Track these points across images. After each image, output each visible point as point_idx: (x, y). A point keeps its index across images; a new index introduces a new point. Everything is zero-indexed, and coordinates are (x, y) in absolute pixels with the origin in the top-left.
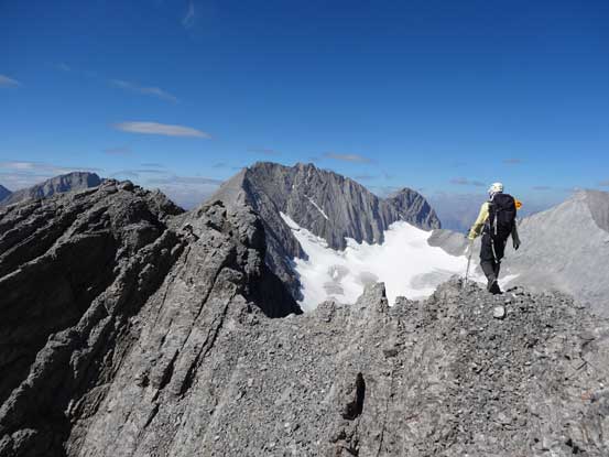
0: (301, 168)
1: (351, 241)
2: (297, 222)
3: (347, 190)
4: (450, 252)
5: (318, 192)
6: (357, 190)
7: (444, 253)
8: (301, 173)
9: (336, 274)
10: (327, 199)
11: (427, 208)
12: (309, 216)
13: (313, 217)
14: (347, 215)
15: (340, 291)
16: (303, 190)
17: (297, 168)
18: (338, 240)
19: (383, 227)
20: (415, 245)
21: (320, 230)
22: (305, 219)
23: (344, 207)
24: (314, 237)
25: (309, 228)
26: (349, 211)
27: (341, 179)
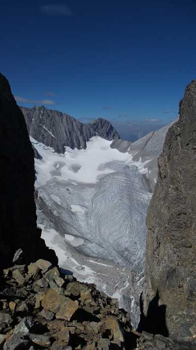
0: (37, 109)
1: (68, 148)
2: (36, 139)
3: (64, 120)
4: (121, 151)
5: (48, 121)
6: (70, 120)
7: (118, 151)
8: (37, 112)
9: (58, 166)
10: (53, 126)
11: (111, 128)
12: (43, 135)
13: (45, 136)
14: (65, 135)
15: (60, 174)
16: (38, 121)
17: (35, 109)
18: (60, 148)
19: (86, 140)
20: (103, 148)
21: (49, 143)
22: (41, 137)
23: (63, 129)
24: (46, 147)
25: (43, 143)
26: (66, 132)
27: (61, 114)
